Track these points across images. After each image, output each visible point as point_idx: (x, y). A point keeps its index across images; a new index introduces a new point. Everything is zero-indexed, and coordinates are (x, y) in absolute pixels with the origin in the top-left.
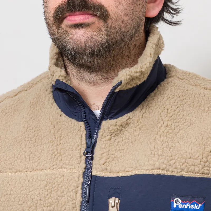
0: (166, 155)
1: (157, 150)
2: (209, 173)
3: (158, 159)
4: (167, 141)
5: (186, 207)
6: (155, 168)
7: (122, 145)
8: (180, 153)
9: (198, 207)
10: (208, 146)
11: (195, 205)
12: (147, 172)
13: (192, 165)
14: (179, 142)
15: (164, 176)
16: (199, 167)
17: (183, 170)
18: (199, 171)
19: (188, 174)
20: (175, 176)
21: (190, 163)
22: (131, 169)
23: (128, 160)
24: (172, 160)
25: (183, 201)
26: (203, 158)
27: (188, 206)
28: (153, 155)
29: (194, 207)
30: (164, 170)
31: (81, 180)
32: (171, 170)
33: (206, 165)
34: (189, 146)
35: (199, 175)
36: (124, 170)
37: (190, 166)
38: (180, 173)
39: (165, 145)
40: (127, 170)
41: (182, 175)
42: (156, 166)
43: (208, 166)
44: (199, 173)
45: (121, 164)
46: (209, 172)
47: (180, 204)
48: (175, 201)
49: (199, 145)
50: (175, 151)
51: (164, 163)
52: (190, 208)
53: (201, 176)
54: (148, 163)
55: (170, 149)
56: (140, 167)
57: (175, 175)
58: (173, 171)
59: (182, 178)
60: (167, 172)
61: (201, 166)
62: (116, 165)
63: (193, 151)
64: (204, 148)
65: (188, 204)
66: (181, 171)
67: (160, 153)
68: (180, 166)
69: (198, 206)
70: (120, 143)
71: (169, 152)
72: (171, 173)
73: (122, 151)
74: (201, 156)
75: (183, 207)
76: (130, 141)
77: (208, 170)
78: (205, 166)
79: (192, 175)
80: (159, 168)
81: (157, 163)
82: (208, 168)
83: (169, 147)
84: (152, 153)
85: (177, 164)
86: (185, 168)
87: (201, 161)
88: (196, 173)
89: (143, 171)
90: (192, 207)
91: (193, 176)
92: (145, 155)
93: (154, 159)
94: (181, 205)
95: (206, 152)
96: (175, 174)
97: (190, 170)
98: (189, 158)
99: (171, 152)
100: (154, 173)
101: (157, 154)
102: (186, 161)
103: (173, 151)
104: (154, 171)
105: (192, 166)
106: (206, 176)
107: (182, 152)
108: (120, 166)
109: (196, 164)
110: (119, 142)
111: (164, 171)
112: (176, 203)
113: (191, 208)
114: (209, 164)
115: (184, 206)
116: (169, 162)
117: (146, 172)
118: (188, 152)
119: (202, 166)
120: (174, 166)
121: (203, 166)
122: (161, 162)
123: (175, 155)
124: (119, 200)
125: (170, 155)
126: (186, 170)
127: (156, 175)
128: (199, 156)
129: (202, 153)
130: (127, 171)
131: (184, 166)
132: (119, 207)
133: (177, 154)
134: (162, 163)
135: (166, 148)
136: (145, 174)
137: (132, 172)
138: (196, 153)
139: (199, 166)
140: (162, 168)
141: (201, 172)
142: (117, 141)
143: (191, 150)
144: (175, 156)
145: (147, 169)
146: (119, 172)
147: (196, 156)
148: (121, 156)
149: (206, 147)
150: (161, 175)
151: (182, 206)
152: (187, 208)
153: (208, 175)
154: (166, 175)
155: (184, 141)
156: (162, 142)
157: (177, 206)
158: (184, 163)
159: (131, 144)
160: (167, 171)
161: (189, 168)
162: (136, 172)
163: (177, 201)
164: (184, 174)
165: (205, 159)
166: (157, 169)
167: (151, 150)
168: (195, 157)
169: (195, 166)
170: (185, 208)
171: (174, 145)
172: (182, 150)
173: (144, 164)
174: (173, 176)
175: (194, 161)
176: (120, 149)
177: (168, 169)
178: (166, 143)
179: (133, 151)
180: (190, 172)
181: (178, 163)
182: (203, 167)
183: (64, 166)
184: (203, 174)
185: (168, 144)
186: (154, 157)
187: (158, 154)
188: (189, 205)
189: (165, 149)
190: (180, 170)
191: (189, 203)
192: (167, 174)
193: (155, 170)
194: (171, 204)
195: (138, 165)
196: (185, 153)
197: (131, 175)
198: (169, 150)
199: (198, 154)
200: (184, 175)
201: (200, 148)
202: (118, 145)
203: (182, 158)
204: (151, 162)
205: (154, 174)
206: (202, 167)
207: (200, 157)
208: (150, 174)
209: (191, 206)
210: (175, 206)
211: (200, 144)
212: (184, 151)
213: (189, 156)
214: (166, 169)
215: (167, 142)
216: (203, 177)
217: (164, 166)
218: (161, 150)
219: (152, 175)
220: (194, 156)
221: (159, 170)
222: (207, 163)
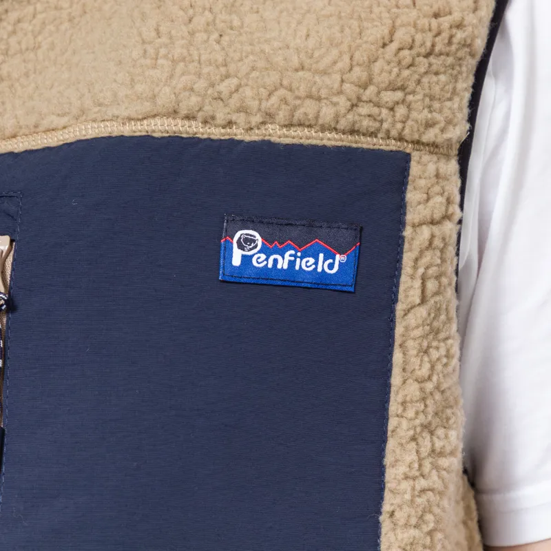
0: (203, 58)
1: (168, 41)
2: (378, 130)
3: (171, 77)
4: (208, 6)
5: (283, 264)
6: (155, 112)
7: (33, 31)
8: (262, 51)
9: (331, 266)
10: (375, 23)
11: (321, 256)
12: (128, 130)
13: (310, 97)
14: (257, 12)
15: (194, 142)
16: (335, 104)
17: (269, 117)
18: (337, 122)
19: (292, 132)
20: (241, 142)
21: (298, 89)
22: (63, 121)
23: (52, 87)
24: (227, 76)
25: (271, 242)
26: (351, 69)
27: (290, 261)
28: (152, 59)
29: (316, 263)
30: (194, 118)
32: (221, 117)
33: (364, 98)
34: (299, 23)
35: (336, 140)
36: (36, 126)
37: (298, 102)
38: (259, 129)
39: (199, 22)
40: (45, 124)
41: (267, 138)
42: (159, 102)
43: (375, 99)
44: (335, 129)
45: (24, 102)
46: (377, 125)
47: (259, 252)
48: (239, 242)
49: (340, 18)
50: (242, 43)
51: (192, 89)
52: (297, 267)
53: (344, 143)
54: (129, 92)
55: (221, 36)
56: (96, 109)
57: (239, 137)
58: (230, 124)
59: (266, 147)
60: (208, 126)
61: (343, 103)
62: (5, 110)
63: (311, 43)
64: (358, 30)
65: (293, 252)
66: (261, 120)
67: (178, 51)
68: (260, 100)
69: (331, 261)
70: (25, 25)
71: (217, 47)
72: (223, 131)
73: (32, 55)
74: (346, 58)
75: (270, 266)
76: (64, 14)
77: (375, 119)
78: (359, 99)
79: (308, 138)
80: (175, 112)
81: (167, 90)
82: (375, 110)
83: (217, 30)
84: (145, 51)
85: (248, 92)
86: (279, 109)
87: (342, 81)
88: (323, 129)
89: (108, 124)
90: (306, 264)
91: (314, 142)
92: (120, 62)
93: (155, 73)
94: (263, 257)
95: (364, 46)
96: (239, 134)
97: (298, 115)
98: (297, 70)
99: (223, 49)
100: (154, 131)
101: (166, 57)
102: (285, 82)
103: (231, 43)
104: (153, 122)
105: (308, 102)
106: (366, 143)
107: (267, 48)
108: (20, 112)
109: (323, 93)
110: (19, 21)
111: (193, 123)
112: (241, 247)
113: (304, 267)
114: (379, 93)
115: (276, 261)
116: (212, 85)
117: (122, 128)
118: (292, 45)
119: (349, 100)
120: (234, 102)
121: (355, 102)
122: (180, 86)
123: (241, 60)
124: (12, 241)
125: (220, 59)
126: (282, 116)
127: (163, 138)
128: (335, 63)
129: (350, 47)
130: (48, 130)
131: (274, 100)
132: (13, 270)
133: (247, 57)
134: (185, 89)
135: (206, 31)
136: (116, 137)
137: (66, 131)
138: (323, 50)
139: (335, 99)
140: (184, 112)
141: (343, 124)
142: (13, 16)
143: (304, 38)
144: (240, 64)
145: (126, 114)
146: (14, 136)
147: (327, 61)
148: (27, 75)
149: (365, 24)
150: (182, 138)
151: (267, 259)
152: (285, 267)
153: (376, 137)
154: (205, 140)
155: (278, 8)
156: (191, 12)
157: (246, 260)
158: (276, 90)
159: (66, 25)
160: (205, 122)
161: (295, 108)
162: (84, 132)
163: (246, 240)
164: (277, 134)
165: (358, 73)
166: (168, 115)
167: (144, 42)
168: (321, 66)
169: (319, 99)
170: (279, 266)
171: (236, 23)
172: (267, 41)
173: (115, 95)
174: (232, 143)
175: (317, 78)
176: (24, 46)
177: (211, 113)
178: (207, 13)
179: (74, 53)
180: (300, 125)
181: (252, 88)
182: (353, 106)
184: (353, 132)
185: (214, 20)
186: (154, 67)
187: (170, 56)
188: (295, 256)
189: (201, 37)
190: (258, 115)
191: (294, 249)
192: (205, 136)
193: (158, 121)
194: (222, 252)
195: (88, 102)
196: (280, 52)
197: (61, 143)
198: (218, 42)
199: (335, 52)
200: (274, 139)
201: (342, 32)
202: (14, 32)
203: (267, 69)
204: (139, 88)
205: (155, 135)
206: (349, 104)
207: (340, 65)
208: (138, 134)
209: (305, 260)
210: (236, 261)
211: (343, 14)
212: (276, 44)
213: (295, 62)
214: (200, 114)
215: (211, 10)
216: (354, 145)
217: (194, 100)
218: (184, 42)
219: (146, 142)
220: (317, 62)
221: (174, 118)
222: (371, 90)
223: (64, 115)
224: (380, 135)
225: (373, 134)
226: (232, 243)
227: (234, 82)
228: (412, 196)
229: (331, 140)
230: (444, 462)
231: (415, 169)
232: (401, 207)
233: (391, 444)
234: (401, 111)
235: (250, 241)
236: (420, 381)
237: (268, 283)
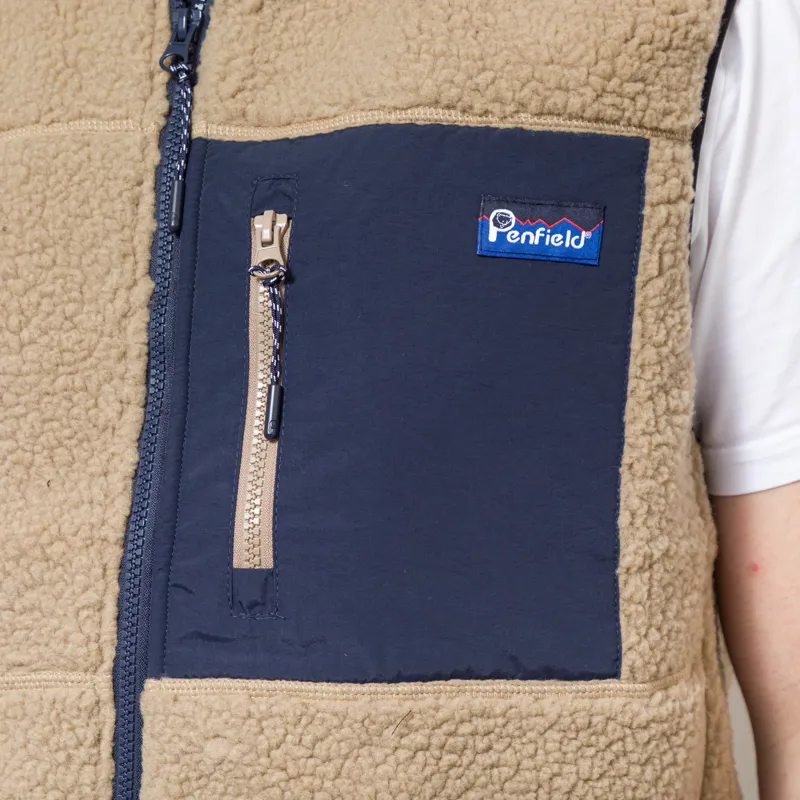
0: (462, 52)
1: (429, 37)
2: (621, 118)
3: (433, 70)
4: (465, 5)
5: (534, 240)
6: (418, 102)
7: (303, 28)
8: (516, 46)
9: (577, 242)
10: (619, 20)
11: (569, 233)
12: (393, 118)
13: (559, 88)
14: (509, 10)
15: (453, 129)
16: (582, 95)
17: (522, 106)
18: (584, 111)
19: (542, 121)
20: (496, 129)
21: (548, 81)
22: (335, 110)
23: (322, 79)
24: (484, 69)
25: (524, 220)
26: (596, 63)
27: (540, 238)
28: (415, 53)
29: (564, 239)
30: (454, 107)
31: (154, 156)
32: (478, 107)
33: (609, 89)
34: (549, 20)
35: (582, 127)
36: (309, 115)
37: (548, 93)
38: (512, 117)
39: (458, 19)
40: (317, 112)
41: (520, 126)
42: (422, 92)
43: (618, 90)
44: (582, 117)
45: (297, 93)
46: (619, 113)
47: (513, 229)
48: (494, 220)
49: (586, 15)
50: (496, 39)
51: (452, 82)
52: (547, 243)
53: (589, 130)
54: (396, 84)
55: (477, 32)
56: (364, 100)
57: (494, 125)
58: (486, 113)
59: (518, 135)
60: (467, 114)
61: (589, 94)
62: (280, 100)
63: (560, 38)
64: (602, 27)
65: (543, 229)
66: (515, 109)
67: (439, 47)
68: (514, 91)
69: (577, 237)
70: (296, 22)
71: (474, 42)
72: (479, 119)
73: (303, 51)
74: (592, 53)
75: (523, 241)
76: (333, 13)
77: (618, 108)
78: (604, 90)
79: (557, 125)
80: (437, 102)
81: (430, 82)
82: (618, 100)
83: (473, 26)
84: (409, 47)
85: (503, 84)
86: (531, 99)
87: (589, 74)
88: (570, 117)
89: (375, 113)
90: (555, 240)
91: (563, 129)
92: (386, 57)
93: (419, 67)
94: (517, 233)
95: (609, 41)
96: (494, 122)
97: (549, 104)
98: (547, 64)
99: (479, 44)
100: (417, 120)
101: (427, 52)
102: (537, 75)
103: (487, 38)
104: (416, 111)
105: (557, 92)
106: (609, 130)
107: (520, 44)
108: (294, 102)
109: (571, 85)
110: (290, 18)
111: (453, 112)
112: (496, 224)
113: (553, 243)
114: (622, 84)
115: (528, 237)
116: (471, 78)
117: (388, 117)
118: (542, 41)
119: (595, 91)
120: (490, 93)
121: (599, 93)
122: (441, 79)
123: (496, 54)
124: (289, 219)
125: (477, 53)
126: (533, 106)
127: (426, 126)
128: (581, 57)
129: (595, 42)
130: (320, 119)
131: (526, 91)
132: (290, 244)
133: (501, 51)
134: (446, 81)
135: (463, 28)
136: (383, 125)
137: (337, 119)
138: (571, 45)
139: (582, 90)
140: (445, 102)
141: (588, 113)
142: (285, 14)
143: (553, 34)
144: (495, 58)
145: (392, 104)
146: (289, 124)
147: (575, 55)
148: (299, 68)
149: (610, 22)
150: (444, 126)
151: (520, 236)
152: (537, 242)
153: (618, 124)
154: (464, 127)
155: (529, 7)
156: (450, 11)
157: (501, 236)
158: (528, 81)
159: (334, 23)
160: (464, 111)
161: (546, 98)
162: (353, 120)
163: (501, 219)
164: (528, 122)
165: (604, 66)
166: (429, 105)
167: (407, 38)
168: (570, 59)
169: (567, 90)
170: (531, 242)
171: (491, 20)
172: (520, 37)
173: (382, 87)
174: (488, 131)
175: (566, 71)
176: (295, 41)
177: (469, 104)
178: (464, 11)
179: (342, 48)
180: (550, 113)
181: (507, 80)
182: (598, 96)
183: (90, 108)
184: (597, 120)
185: (471, 18)
186: (417, 61)
187: (432, 51)
188: (545, 233)
189: (459, 33)
190: (512, 105)
191: (544, 226)
192: (463, 124)
193: (421, 110)
194: (479, 229)
195: (357, 94)
196: (531, 47)
197: (332, 130)
198: (475, 38)
199: (582, 47)
200: (526, 127)
201: (588, 28)
202: (286, 29)
203: (520, 63)
204: (404, 80)
205: (418, 123)
206: (595, 94)
207: (587, 59)
208: (403, 122)
209: (554, 236)
210: (493, 237)
211: (588, 13)
212: (527, 40)
213: (546, 56)
214: (460, 104)
215: (467, 8)
216: (599, 132)
217: (454, 92)
218: (444, 38)
219: (409, 130)
220: (566, 56)
221: (435, 108)
222: (615, 82)
223: (336, 104)
224: (622, 123)
225: (616, 122)
226: (488, 221)
227: (489, 75)
228: (651, 178)
229: (577, 127)
230: (678, 420)
231: (653, 153)
232: (640, 188)
233: (630, 403)
234: (641, 101)
235: (504, 219)
236: (658, 346)
237: (521, 258)
